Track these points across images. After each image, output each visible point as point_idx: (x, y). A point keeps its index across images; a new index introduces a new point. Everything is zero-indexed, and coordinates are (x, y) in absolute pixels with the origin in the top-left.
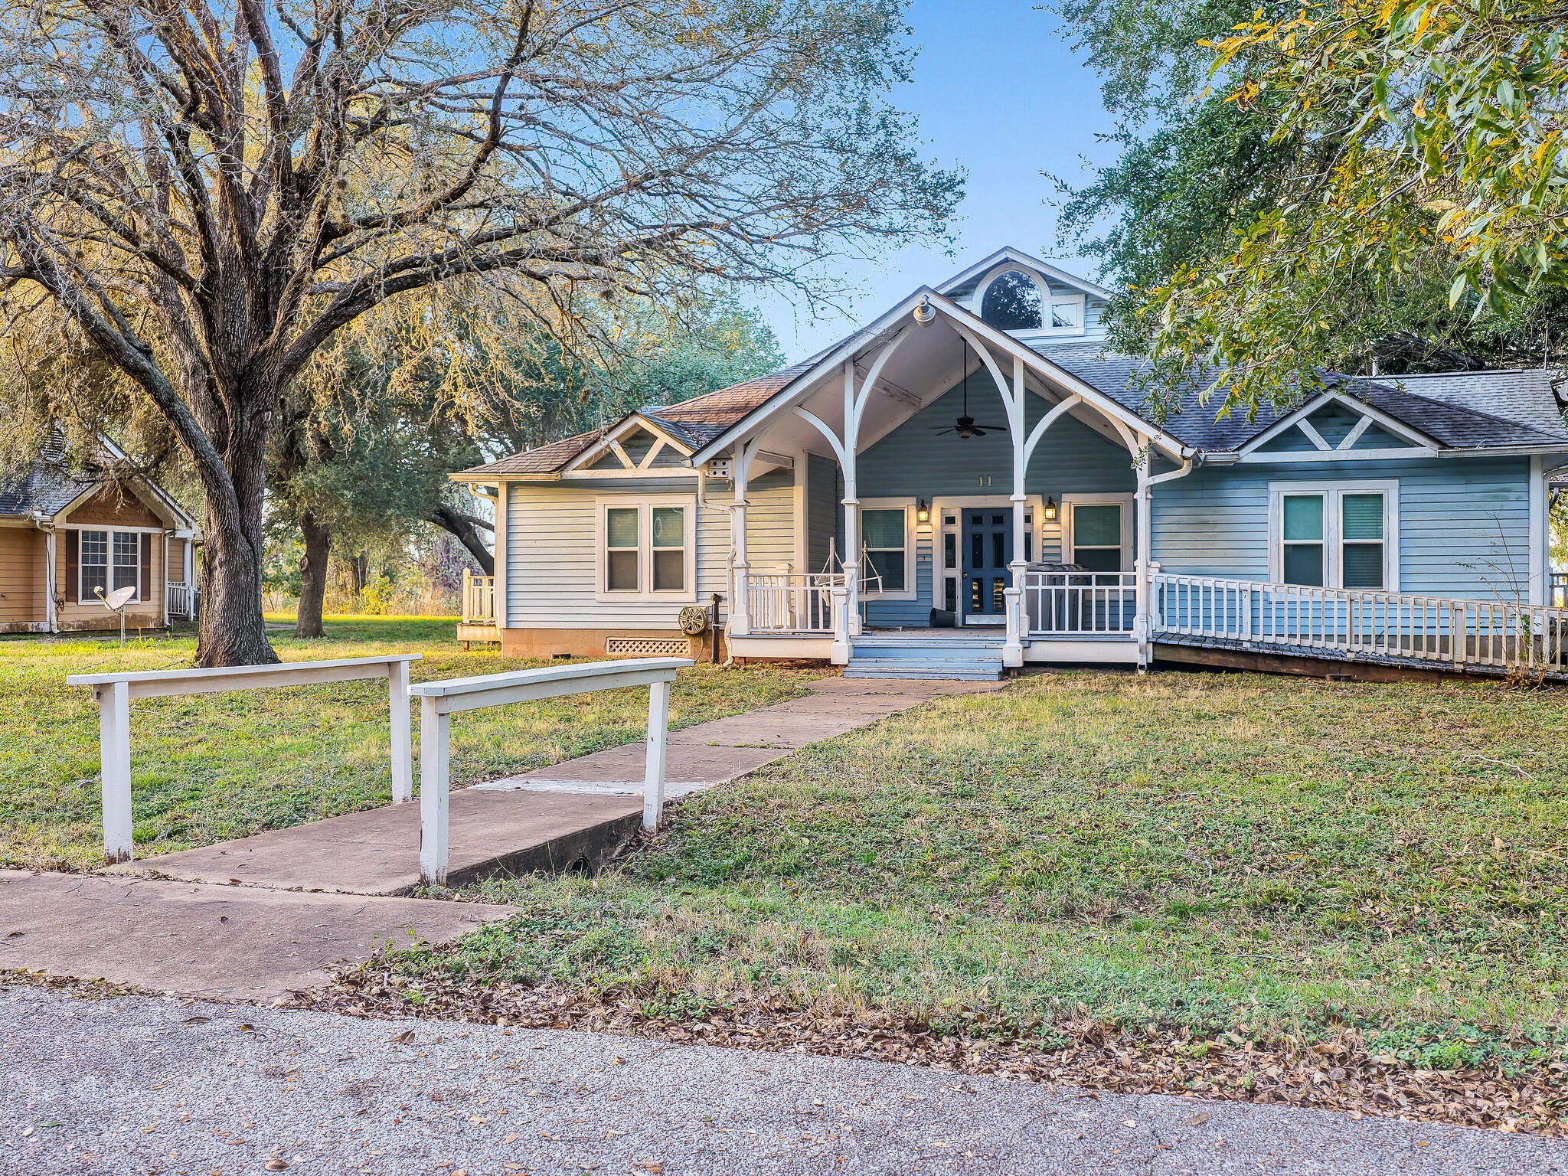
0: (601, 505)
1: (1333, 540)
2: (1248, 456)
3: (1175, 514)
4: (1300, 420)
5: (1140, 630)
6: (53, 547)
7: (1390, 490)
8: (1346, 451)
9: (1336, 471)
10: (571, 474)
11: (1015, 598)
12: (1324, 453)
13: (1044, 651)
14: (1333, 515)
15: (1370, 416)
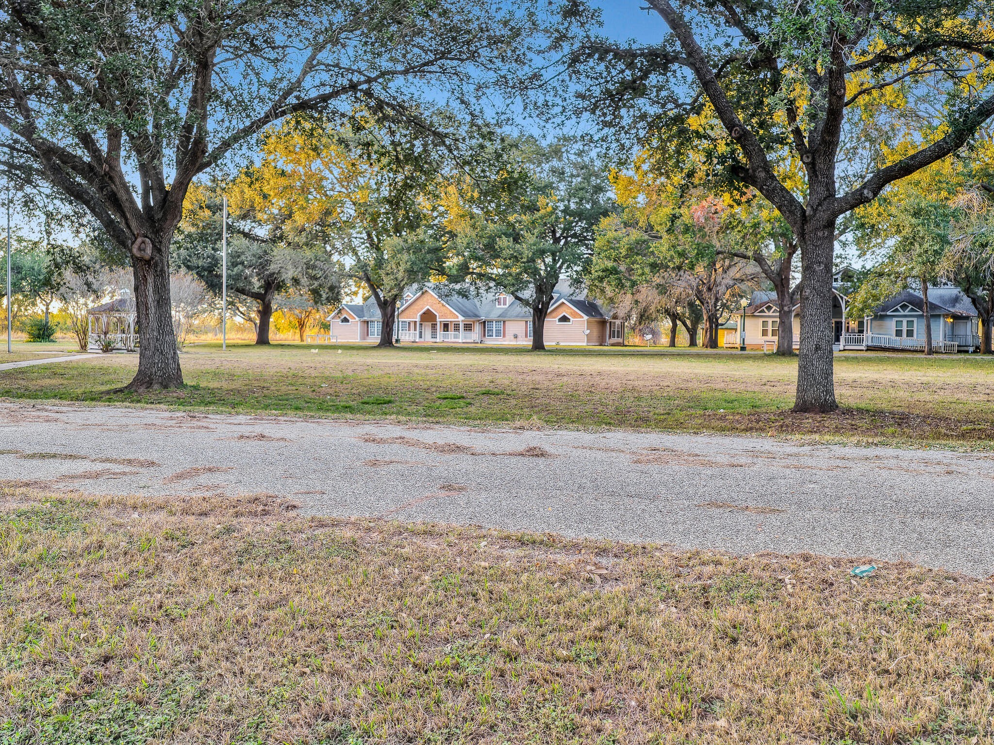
0: (761, 320)
1: (905, 328)
2: (888, 313)
3: (875, 323)
4: (898, 307)
5: (864, 344)
6: (608, 325)
7: (915, 320)
8: (906, 313)
9: (905, 316)
10: (756, 314)
11: (842, 338)
12: (902, 313)
13: (847, 348)
14: (905, 324)
15: (911, 307)
